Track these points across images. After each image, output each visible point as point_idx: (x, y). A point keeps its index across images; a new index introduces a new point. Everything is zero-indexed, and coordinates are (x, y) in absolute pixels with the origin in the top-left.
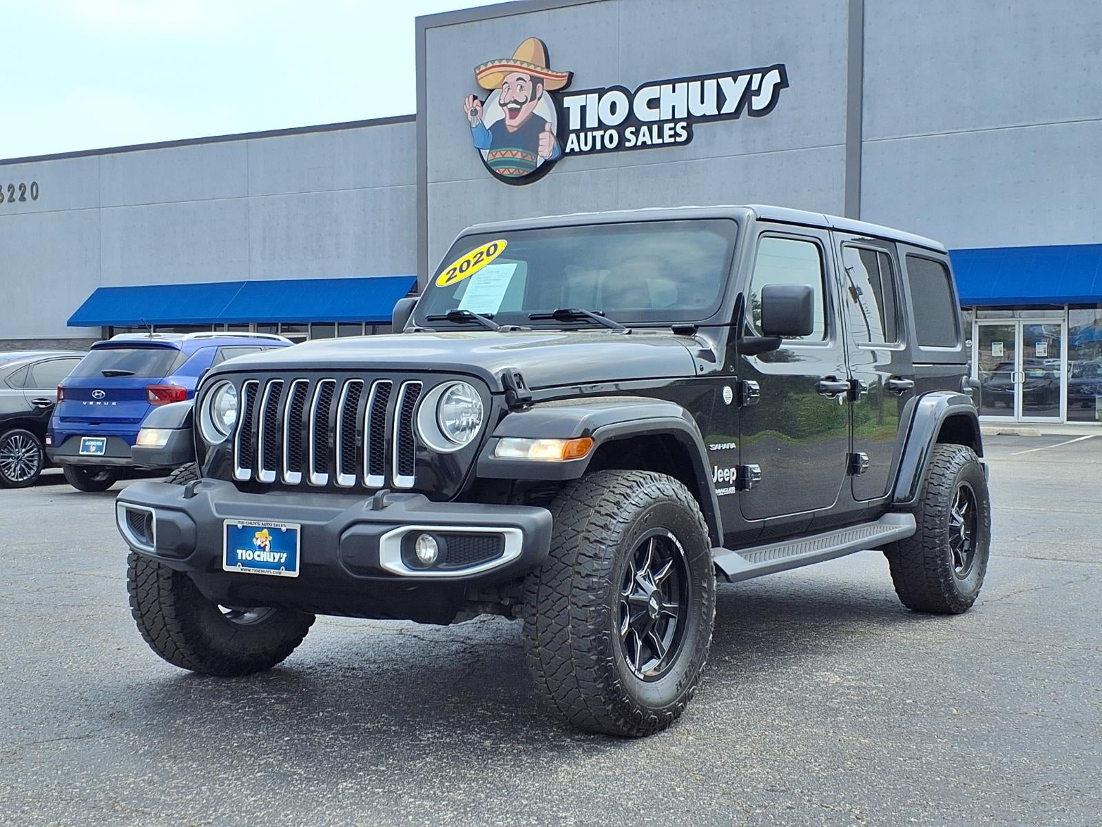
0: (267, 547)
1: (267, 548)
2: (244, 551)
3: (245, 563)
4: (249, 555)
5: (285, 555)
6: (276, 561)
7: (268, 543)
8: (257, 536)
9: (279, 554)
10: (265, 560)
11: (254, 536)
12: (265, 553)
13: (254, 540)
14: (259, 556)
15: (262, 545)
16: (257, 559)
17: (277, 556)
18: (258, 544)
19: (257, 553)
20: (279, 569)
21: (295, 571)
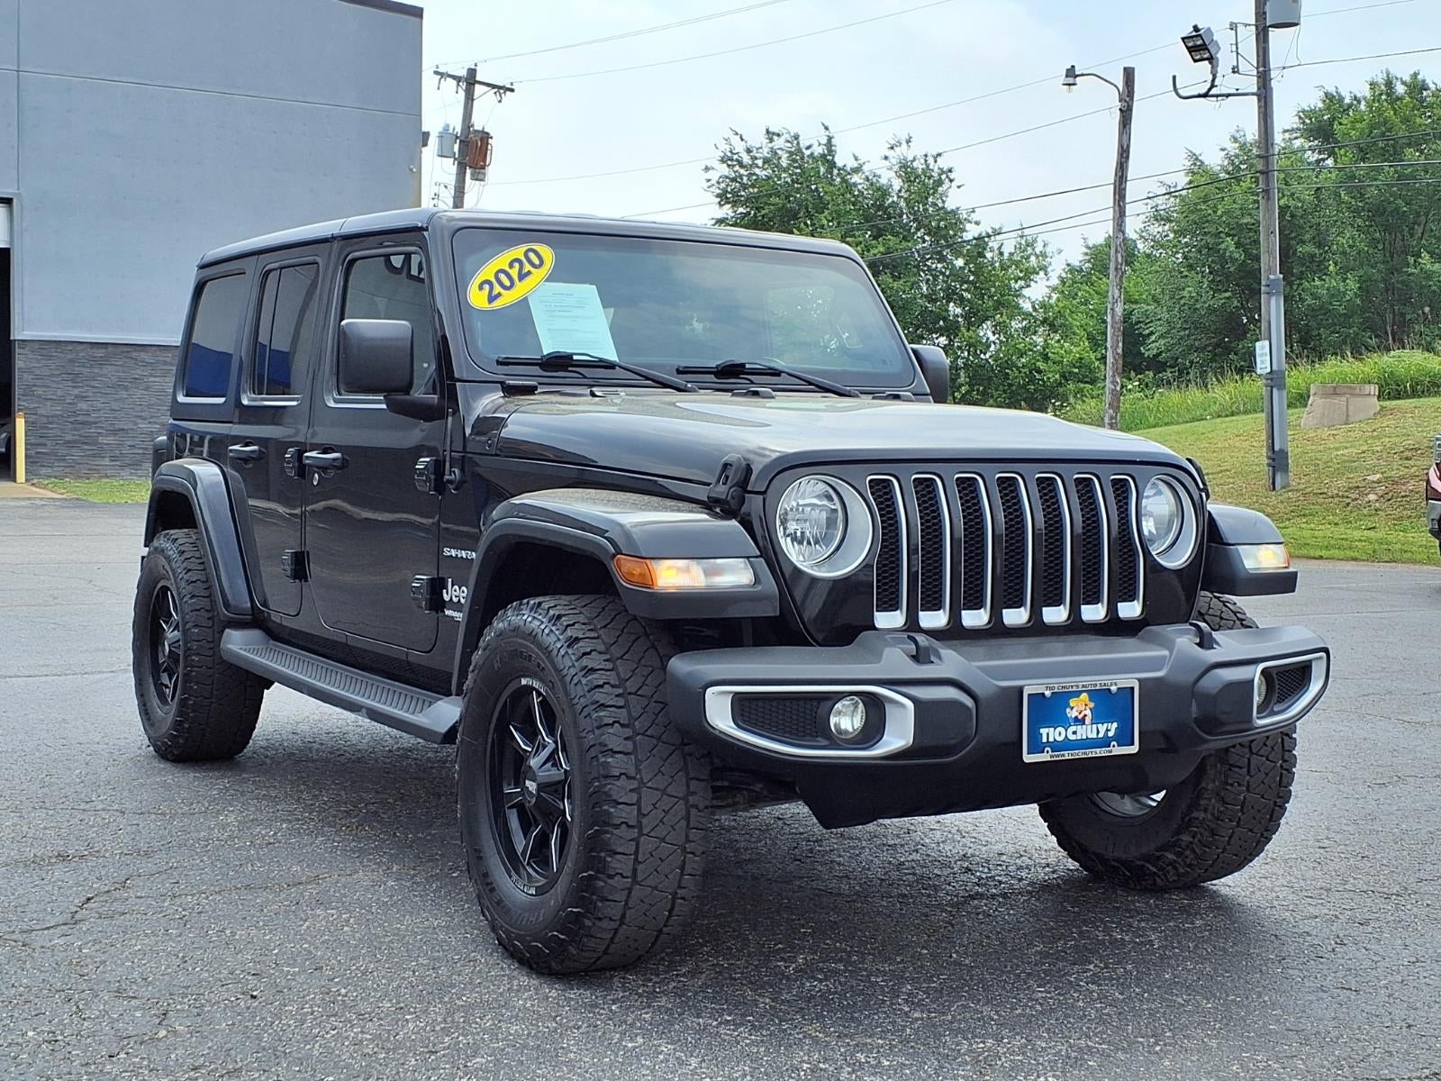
0: (1087, 718)
1: (1088, 720)
2: (1052, 729)
3: (1056, 746)
4: (1060, 734)
5: (1115, 725)
6: (1101, 735)
7: (1088, 712)
8: (1072, 705)
9: (1105, 725)
10: (1084, 737)
11: (1068, 706)
12: (1084, 726)
13: (1068, 710)
14: (1075, 733)
15: (1080, 717)
16: (1072, 737)
17: (1102, 728)
18: (1073, 716)
19: (1072, 729)
20: (1109, 746)
21: (1133, 744)
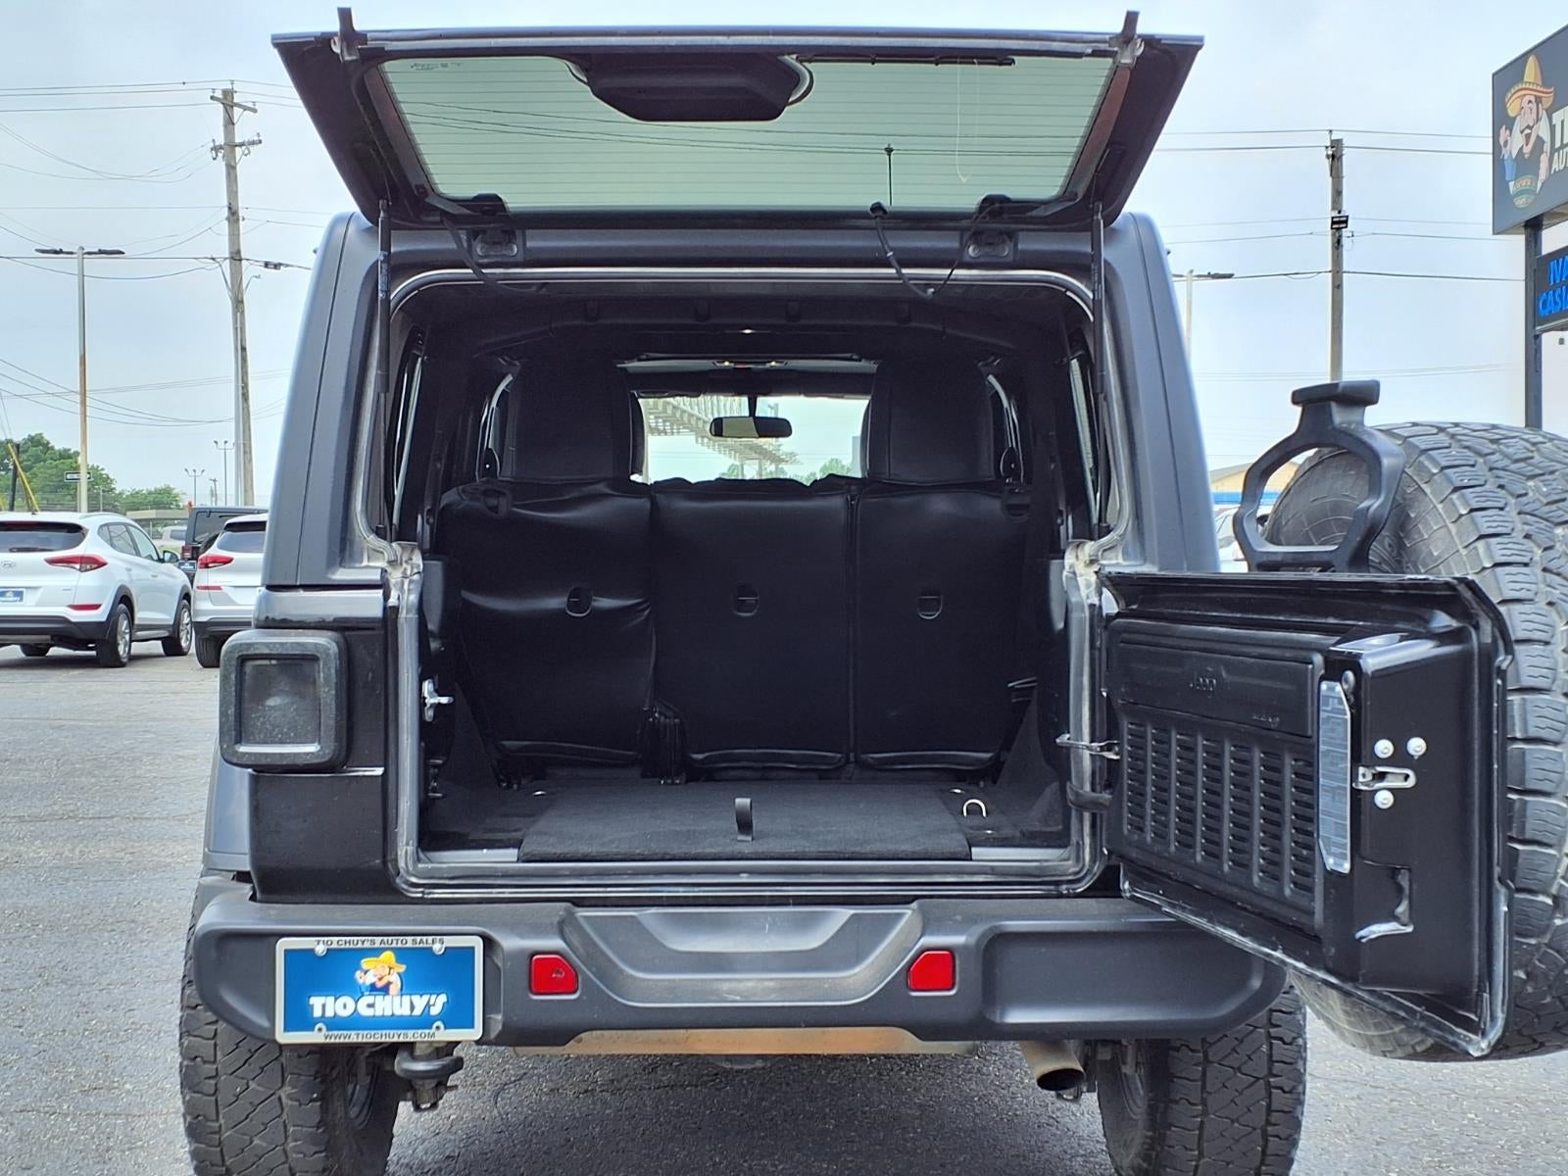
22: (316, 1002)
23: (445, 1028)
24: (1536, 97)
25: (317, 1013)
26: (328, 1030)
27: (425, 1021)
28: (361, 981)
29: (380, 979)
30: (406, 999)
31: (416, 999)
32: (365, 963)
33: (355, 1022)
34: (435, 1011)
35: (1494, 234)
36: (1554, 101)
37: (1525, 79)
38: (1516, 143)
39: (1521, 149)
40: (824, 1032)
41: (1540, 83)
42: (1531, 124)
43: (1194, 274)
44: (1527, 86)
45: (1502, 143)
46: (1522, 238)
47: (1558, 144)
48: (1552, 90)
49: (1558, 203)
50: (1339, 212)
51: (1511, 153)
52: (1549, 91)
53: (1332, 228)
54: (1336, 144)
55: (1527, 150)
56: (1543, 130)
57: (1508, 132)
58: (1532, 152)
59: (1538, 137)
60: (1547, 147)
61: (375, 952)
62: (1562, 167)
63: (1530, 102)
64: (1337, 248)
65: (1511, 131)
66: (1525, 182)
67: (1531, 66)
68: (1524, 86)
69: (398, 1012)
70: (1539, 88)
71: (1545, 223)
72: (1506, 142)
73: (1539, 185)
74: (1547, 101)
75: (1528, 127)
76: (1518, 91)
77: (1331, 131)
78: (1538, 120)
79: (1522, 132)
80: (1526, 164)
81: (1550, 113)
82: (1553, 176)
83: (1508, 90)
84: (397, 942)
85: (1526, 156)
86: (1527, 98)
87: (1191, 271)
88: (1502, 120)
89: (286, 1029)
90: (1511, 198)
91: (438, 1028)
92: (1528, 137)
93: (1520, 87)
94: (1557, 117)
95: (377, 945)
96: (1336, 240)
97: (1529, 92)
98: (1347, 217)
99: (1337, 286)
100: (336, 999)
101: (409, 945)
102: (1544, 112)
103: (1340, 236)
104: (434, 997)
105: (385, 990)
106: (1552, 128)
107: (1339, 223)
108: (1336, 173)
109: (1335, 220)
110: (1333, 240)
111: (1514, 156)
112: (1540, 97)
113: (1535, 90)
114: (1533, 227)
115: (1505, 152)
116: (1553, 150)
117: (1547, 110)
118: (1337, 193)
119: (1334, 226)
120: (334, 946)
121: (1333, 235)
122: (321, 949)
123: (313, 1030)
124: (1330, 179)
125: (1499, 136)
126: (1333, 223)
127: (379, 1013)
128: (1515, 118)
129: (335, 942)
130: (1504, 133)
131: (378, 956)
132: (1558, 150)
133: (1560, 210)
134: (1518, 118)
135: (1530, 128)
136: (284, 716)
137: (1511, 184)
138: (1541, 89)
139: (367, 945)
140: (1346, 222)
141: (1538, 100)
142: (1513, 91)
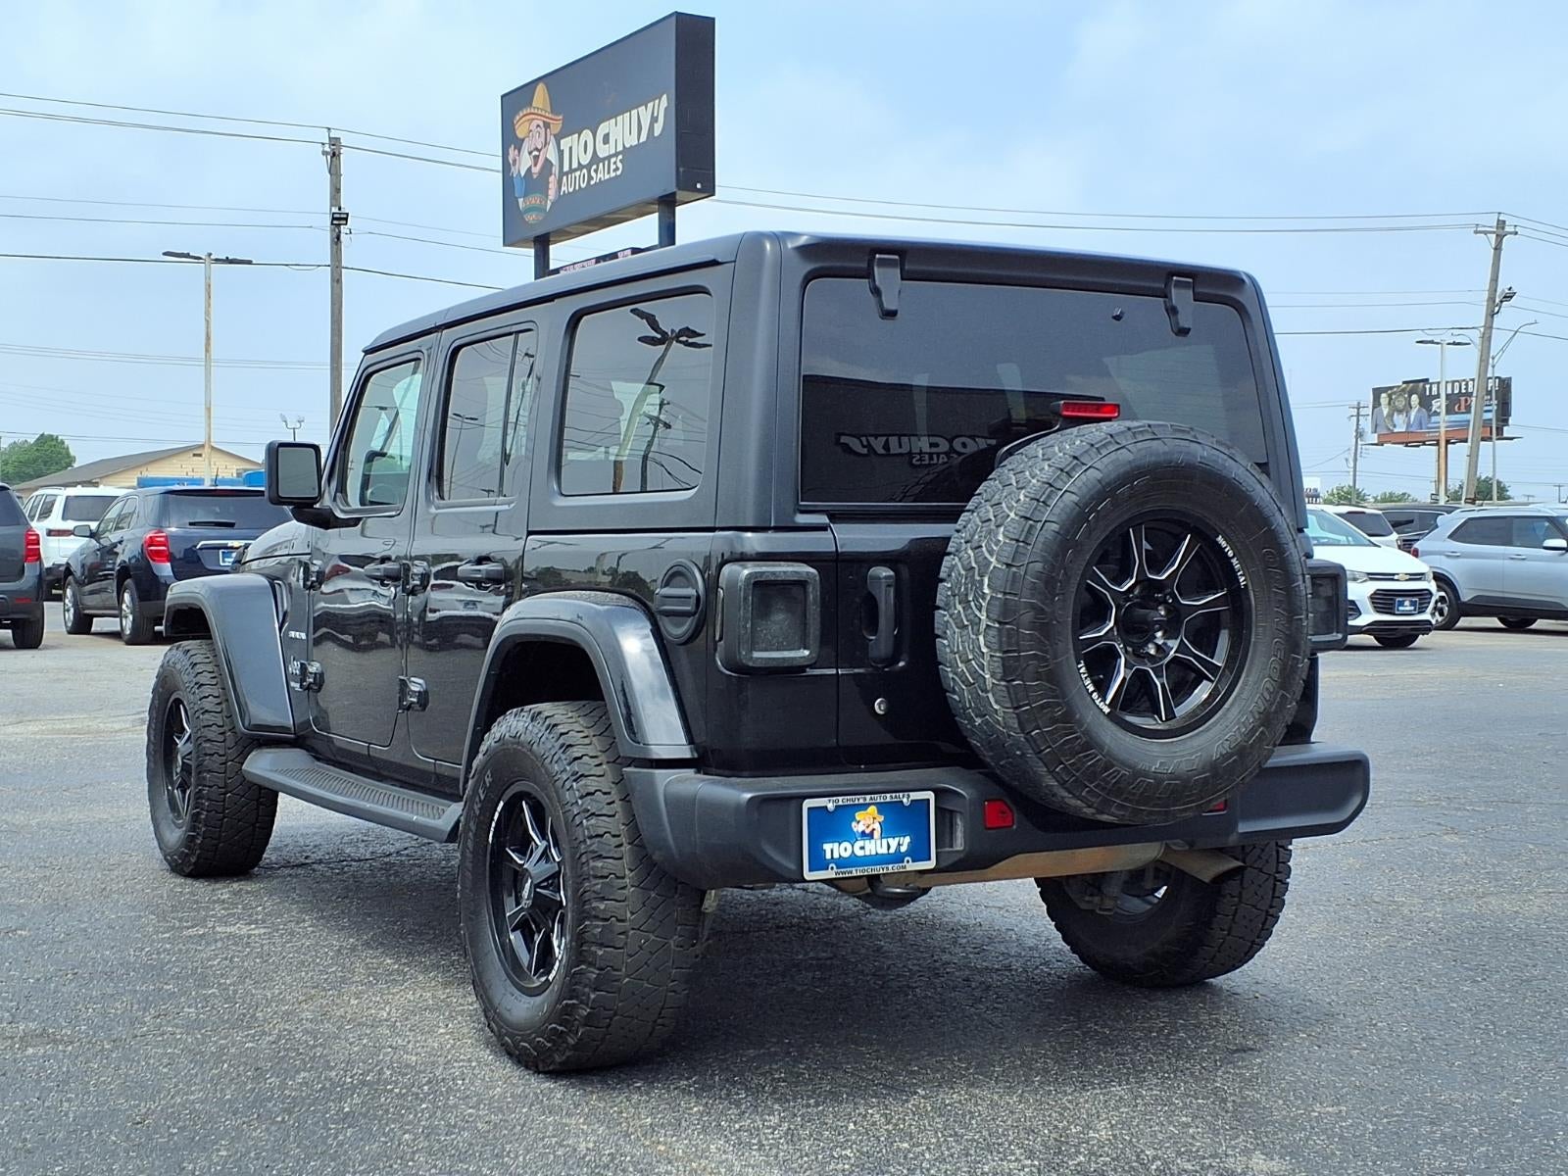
22: (827, 847)
23: (913, 861)
24: (544, 122)
25: (828, 856)
26: (837, 868)
27: (898, 858)
28: (855, 830)
29: (868, 827)
30: (884, 841)
31: (890, 840)
32: (858, 816)
33: (853, 861)
34: (903, 849)
35: (505, 245)
36: (563, 127)
37: (534, 105)
38: (524, 163)
39: (529, 169)
40: (1073, 853)
41: (549, 110)
42: (539, 147)
43: (212, 257)
44: (536, 111)
45: (511, 162)
46: (532, 252)
47: (566, 168)
48: (561, 117)
49: (566, 223)
50: (340, 209)
51: (519, 171)
52: (556, 118)
53: (332, 224)
54: (335, 142)
55: (536, 170)
56: (551, 154)
57: (516, 151)
58: (541, 173)
59: (547, 159)
60: (555, 170)
61: (865, 806)
62: (571, 190)
63: (538, 126)
64: (337, 244)
65: (519, 152)
66: (535, 200)
67: (541, 95)
68: (532, 111)
69: (880, 851)
70: (547, 115)
71: (551, 239)
72: (515, 161)
73: (549, 204)
74: (556, 127)
75: (537, 149)
76: (525, 116)
77: (329, 129)
78: (546, 143)
79: (530, 153)
80: (536, 184)
81: (558, 138)
82: (561, 199)
83: (517, 113)
84: (879, 798)
85: (535, 176)
86: (535, 123)
87: (210, 255)
88: (510, 139)
89: (810, 870)
90: (521, 214)
91: (908, 862)
92: (536, 158)
93: (529, 111)
94: (565, 143)
95: (868, 801)
96: (335, 235)
97: (537, 117)
98: (347, 214)
99: (337, 281)
100: (840, 844)
101: (888, 800)
102: (552, 137)
103: (340, 232)
104: (902, 838)
105: (871, 836)
106: (561, 153)
107: (339, 219)
108: (335, 171)
109: (335, 216)
110: (332, 235)
111: (523, 175)
112: (549, 124)
113: (544, 117)
114: (542, 244)
115: (514, 171)
116: (562, 174)
117: (555, 136)
118: (336, 190)
119: (335, 222)
120: (840, 803)
121: (332, 231)
122: (831, 806)
123: (827, 869)
124: (329, 176)
125: (508, 154)
126: (334, 219)
127: (868, 853)
128: (523, 140)
129: (841, 800)
130: (512, 152)
131: (866, 809)
132: (567, 174)
133: (568, 229)
134: (527, 139)
135: (539, 150)
136: (781, 628)
137: (521, 200)
138: (550, 116)
139: (861, 801)
140: (346, 219)
141: (547, 126)
142: (521, 114)
